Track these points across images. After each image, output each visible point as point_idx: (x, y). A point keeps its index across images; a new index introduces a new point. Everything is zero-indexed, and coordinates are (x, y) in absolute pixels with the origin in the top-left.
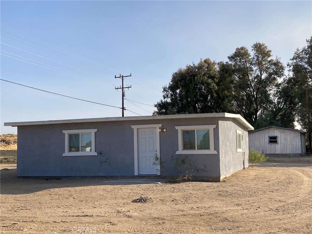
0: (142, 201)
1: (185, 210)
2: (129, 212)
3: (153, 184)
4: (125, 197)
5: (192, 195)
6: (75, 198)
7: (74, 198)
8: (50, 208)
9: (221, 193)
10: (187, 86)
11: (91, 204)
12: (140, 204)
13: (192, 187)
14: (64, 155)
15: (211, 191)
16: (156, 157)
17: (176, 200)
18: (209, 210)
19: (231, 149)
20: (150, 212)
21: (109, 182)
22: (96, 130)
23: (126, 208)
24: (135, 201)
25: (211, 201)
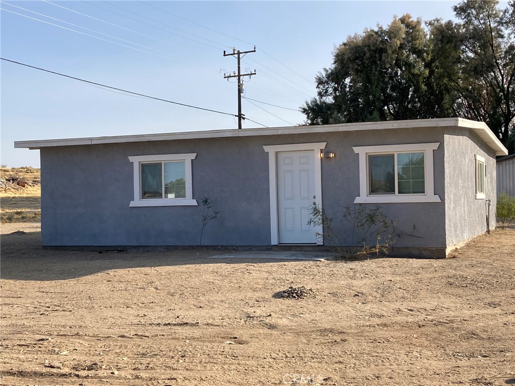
0: (294, 295)
1: (386, 314)
2: (270, 318)
3: (311, 263)
4: (258, 286)
5: (392, 283)
6: (159, 288)
7: (156, 289)
8: (111, 307)
9: (452, 280)
10: (366, 72)
11: (191, 301)
12: (290, 301)
13: (390, 269)
14: (132, 204)
15: (431, 276)
16: (315, 209)
17: (362, 294)
18: (434, 314)
19: (466, 193)
20: (312, 318)
21: (222, 257)
22: (193, 156)
23: (264, 309)
24: (279, 295)
25: (435, 296)
